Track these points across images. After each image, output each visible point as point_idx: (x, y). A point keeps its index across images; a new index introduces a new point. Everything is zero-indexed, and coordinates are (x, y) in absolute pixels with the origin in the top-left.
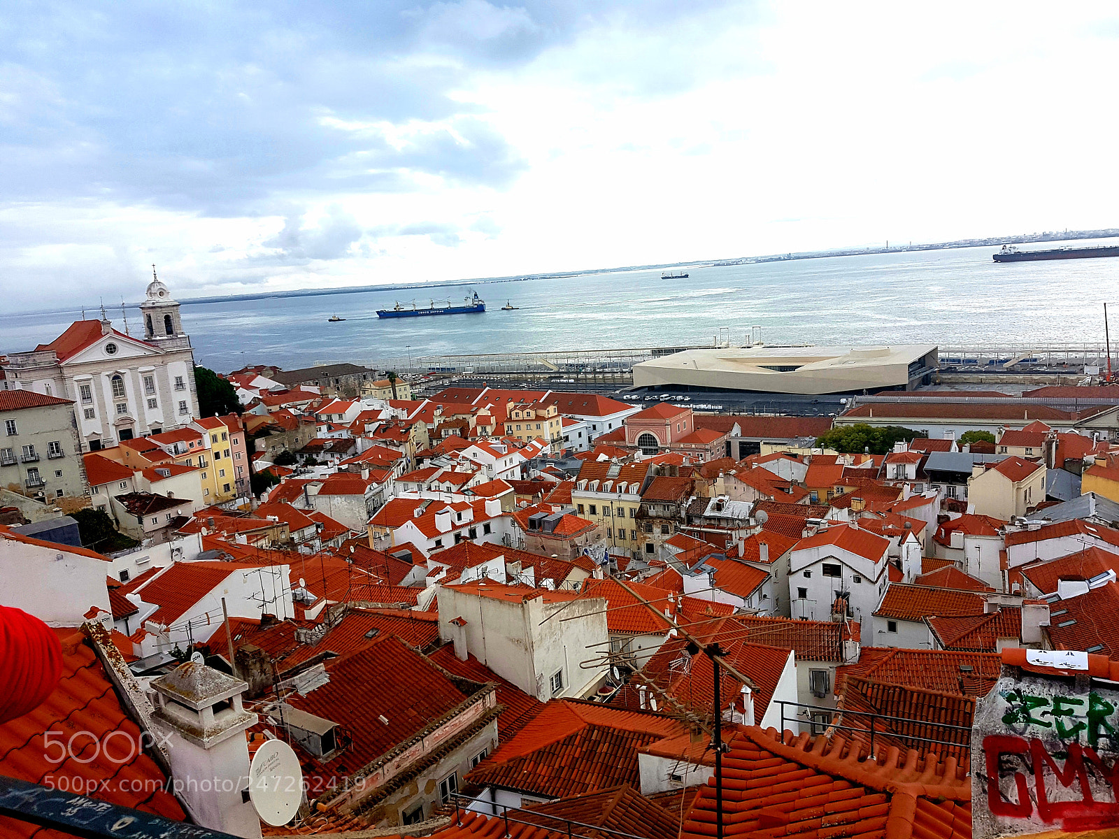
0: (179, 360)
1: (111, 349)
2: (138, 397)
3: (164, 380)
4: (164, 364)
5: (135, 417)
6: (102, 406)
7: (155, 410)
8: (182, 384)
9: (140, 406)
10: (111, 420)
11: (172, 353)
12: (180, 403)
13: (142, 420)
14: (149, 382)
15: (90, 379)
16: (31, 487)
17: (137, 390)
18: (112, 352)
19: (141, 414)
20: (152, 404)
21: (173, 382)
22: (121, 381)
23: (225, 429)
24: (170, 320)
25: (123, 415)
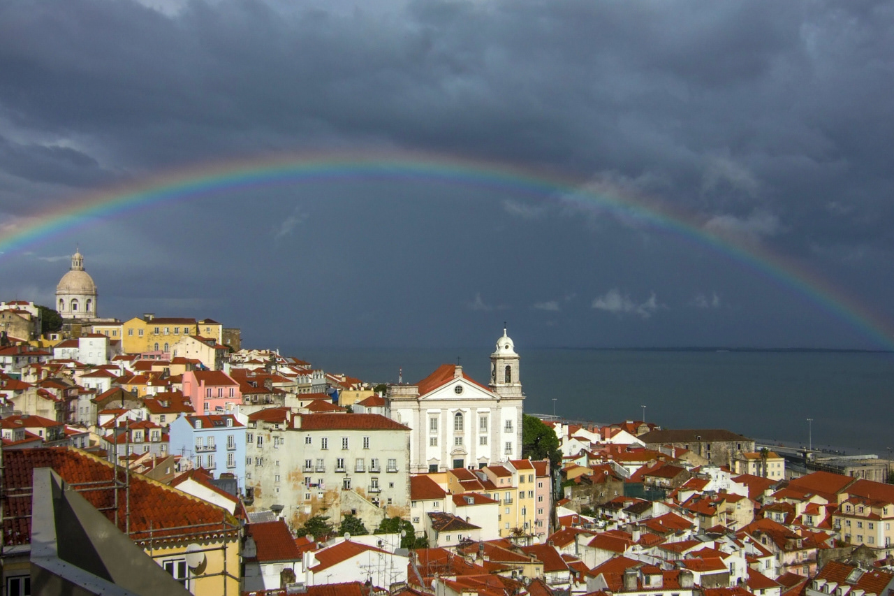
0: (511, 406)
1: (459, 390)
2: (473, 433)
3: (496, 421)
4: (498, 408)
5: (468, 450)
6: (444, 436)
7: (484, 446)
8: (510, 427)
9: (473, 442)
10: (449, 450)
11: (506, 399)
12: (507, 443)
13: (473, 454)
14: (484, 423)
15: (439, 413)
16: (371, 492)
17: (473, 427)
18: (459, 393)
19: (473, 448)
20: (483, 441)
21: (503, 424)
22: (461, 418)
23: (533, 472)
24: (510, 371)
25: (459, 447)
